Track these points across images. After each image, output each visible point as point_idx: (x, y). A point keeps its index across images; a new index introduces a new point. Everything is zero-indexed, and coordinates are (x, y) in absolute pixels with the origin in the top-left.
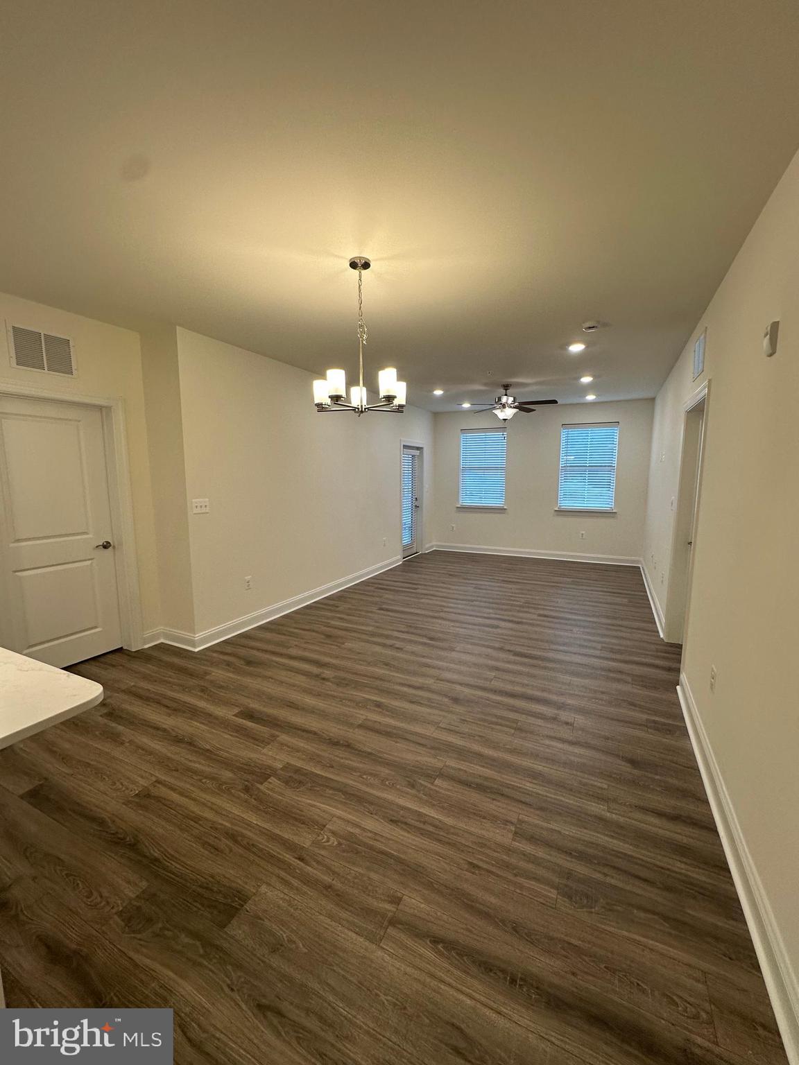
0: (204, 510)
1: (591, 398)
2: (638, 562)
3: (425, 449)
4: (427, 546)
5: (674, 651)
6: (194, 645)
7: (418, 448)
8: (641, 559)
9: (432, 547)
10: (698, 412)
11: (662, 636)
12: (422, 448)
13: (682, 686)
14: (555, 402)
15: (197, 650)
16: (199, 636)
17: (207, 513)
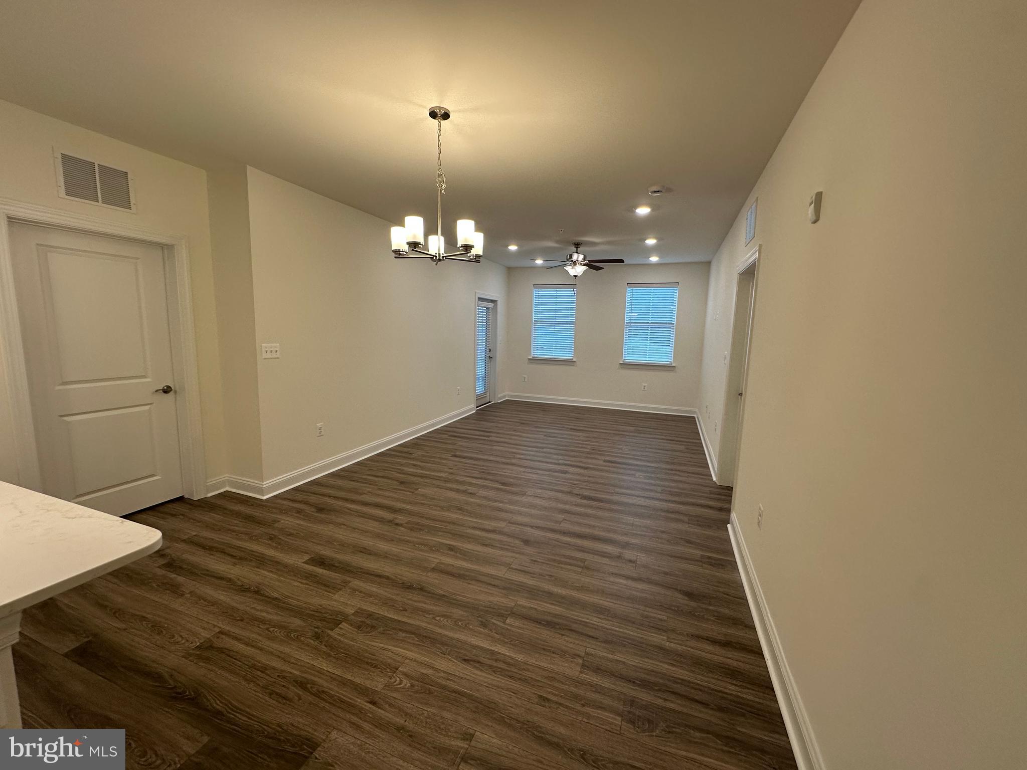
0: (274, 355)
1: (654, 259)
2: (695, 412)
3: (499, 303)
4: (499, 396)
5: (726, 492)
6: (261, 491)
7: (493, 301)
8: (697, 410)
9: (504, 397)
10: (749, 274)
11: (714, 479)
12: (496, 301)
13: (732, 524)
14: (622, 261)
15: (265, 498)
16: (267, 483)
17: (278, 358)
